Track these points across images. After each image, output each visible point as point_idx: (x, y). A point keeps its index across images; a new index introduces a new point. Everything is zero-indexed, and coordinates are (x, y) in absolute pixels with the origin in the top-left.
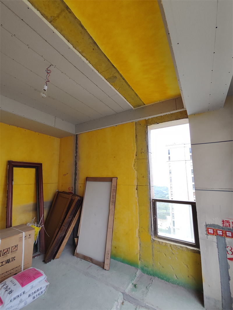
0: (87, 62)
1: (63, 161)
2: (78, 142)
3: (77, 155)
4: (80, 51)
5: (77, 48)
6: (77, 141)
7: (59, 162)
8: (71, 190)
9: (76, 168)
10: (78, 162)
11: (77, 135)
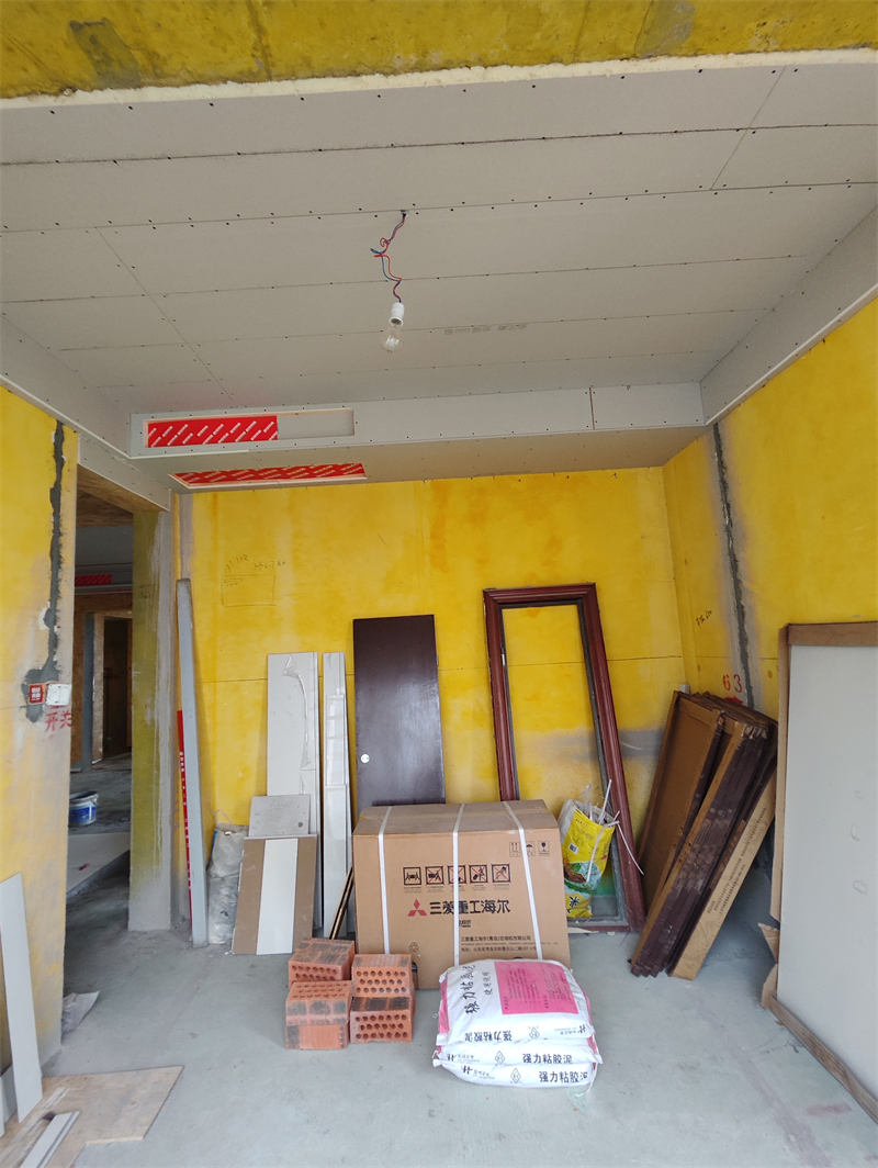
0: (475, 75)
1: (686, 561)
2: (725, 457)
3: (730, 521)
4: (413, 59)
5: (398, 64)
6: (720, 454)
7: (675, 569)
8: (732, 689)
9: (737, 583)
10: (740, 556)
11: (716, 426)
